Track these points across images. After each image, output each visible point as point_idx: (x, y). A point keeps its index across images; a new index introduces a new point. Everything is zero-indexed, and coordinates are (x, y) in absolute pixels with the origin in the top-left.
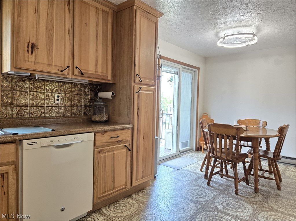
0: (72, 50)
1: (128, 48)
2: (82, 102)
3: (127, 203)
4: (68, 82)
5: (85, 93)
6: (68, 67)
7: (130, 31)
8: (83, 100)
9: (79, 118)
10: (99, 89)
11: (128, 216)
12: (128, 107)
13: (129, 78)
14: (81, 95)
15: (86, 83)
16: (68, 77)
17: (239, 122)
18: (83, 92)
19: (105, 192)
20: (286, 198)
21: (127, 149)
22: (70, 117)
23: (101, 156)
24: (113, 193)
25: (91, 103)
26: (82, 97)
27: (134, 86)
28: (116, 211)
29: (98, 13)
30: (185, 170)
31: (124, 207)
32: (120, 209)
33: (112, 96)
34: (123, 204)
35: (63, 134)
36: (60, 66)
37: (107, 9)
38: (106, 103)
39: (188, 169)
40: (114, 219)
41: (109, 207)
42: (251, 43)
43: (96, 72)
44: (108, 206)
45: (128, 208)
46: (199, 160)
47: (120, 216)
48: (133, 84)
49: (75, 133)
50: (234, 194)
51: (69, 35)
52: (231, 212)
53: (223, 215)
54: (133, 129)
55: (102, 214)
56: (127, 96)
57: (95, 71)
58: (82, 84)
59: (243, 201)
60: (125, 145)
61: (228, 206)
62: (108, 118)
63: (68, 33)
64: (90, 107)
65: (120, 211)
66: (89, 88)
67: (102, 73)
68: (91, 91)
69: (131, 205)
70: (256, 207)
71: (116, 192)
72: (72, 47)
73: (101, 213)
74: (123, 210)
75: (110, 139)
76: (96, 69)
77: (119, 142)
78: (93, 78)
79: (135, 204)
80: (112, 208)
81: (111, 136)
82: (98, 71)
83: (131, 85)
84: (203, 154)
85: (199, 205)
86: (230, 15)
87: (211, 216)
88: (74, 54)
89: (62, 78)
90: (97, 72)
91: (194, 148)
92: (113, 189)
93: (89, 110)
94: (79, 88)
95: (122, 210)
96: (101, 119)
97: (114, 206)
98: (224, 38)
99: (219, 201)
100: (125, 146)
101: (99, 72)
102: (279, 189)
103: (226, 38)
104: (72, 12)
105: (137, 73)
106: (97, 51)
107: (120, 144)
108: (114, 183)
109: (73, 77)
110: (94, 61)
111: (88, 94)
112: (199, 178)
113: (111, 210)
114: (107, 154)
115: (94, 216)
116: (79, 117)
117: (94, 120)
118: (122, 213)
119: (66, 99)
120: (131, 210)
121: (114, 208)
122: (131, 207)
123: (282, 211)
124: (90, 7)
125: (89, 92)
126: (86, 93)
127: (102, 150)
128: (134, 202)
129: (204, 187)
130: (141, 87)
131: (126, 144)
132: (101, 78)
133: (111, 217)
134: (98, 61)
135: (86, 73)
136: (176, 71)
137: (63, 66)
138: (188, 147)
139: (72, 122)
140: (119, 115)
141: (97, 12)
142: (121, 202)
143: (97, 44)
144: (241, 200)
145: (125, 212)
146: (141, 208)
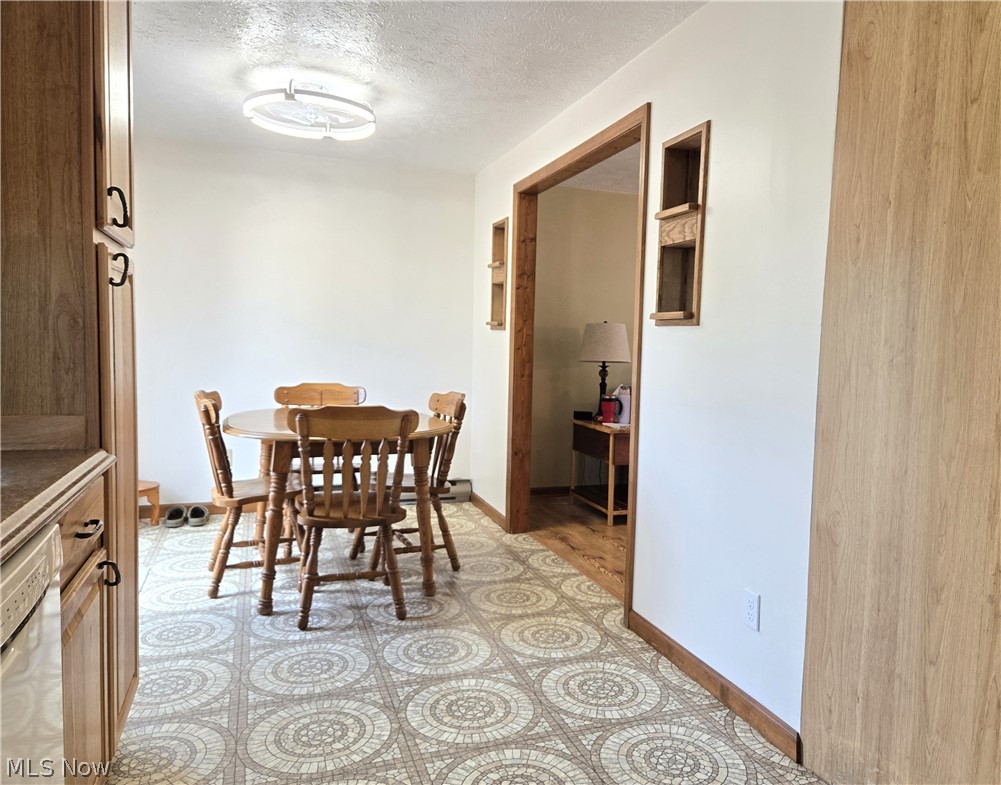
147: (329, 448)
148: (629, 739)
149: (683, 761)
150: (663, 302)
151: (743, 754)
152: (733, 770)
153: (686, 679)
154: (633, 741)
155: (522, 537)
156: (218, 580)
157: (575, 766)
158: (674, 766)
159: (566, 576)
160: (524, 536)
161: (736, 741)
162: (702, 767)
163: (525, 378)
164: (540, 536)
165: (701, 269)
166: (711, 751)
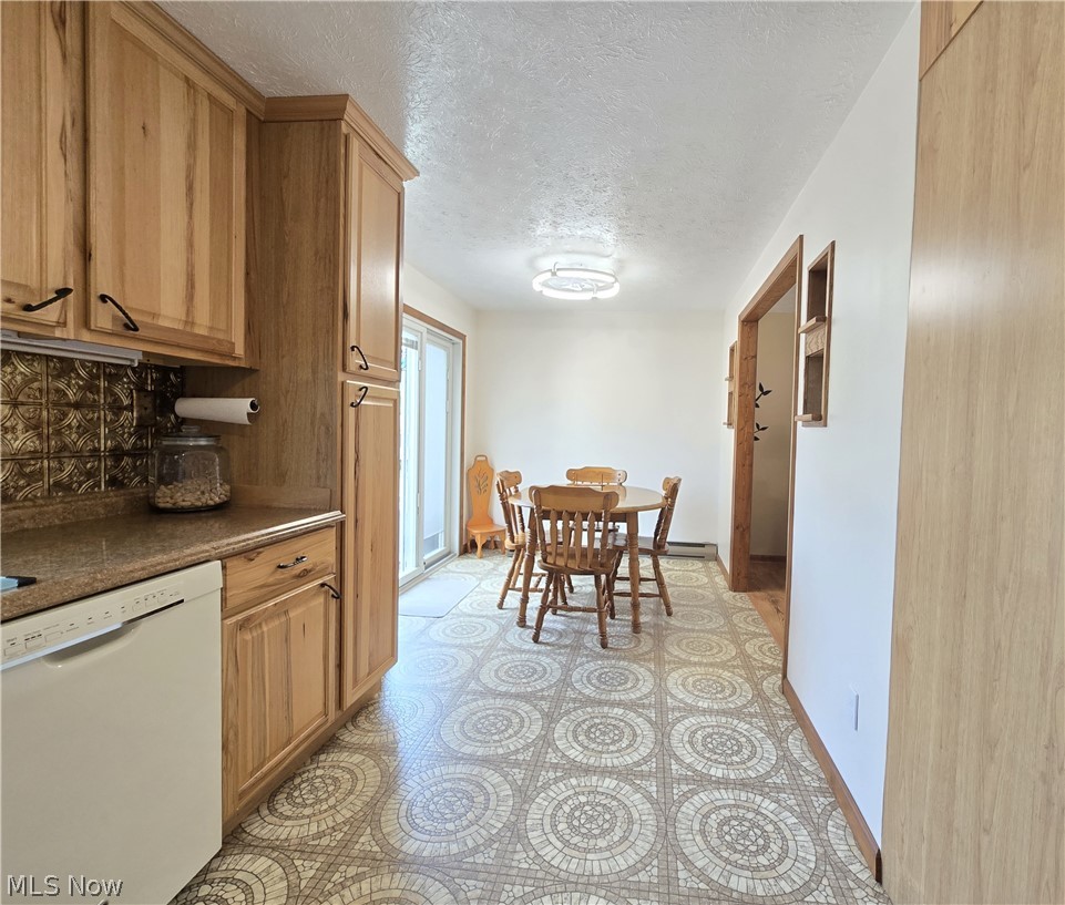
0: (80, 222)
1: (316, 253)
2: (102, 436)
3: (336, 770)
4: (28, 354)
5: (115, 401)
6: (63, 293)
7: (323, 200)
8: (103, 431)
9: (87, 502)
10: (173, 385)
11: (361, 814)
12: (318, 452)
13: (321, 354)
14: (94, 406)
15: (132, 361)
16: (58, 333)
17: (571, 474)
18: (102, 396)
19: (262, 765)
20: (688, 630)
21: (326, 592)
22: (41, 502)
23: (246, 642)
24: (290, 753)
25: (140, 438)
26: (99, 418)
27: (343, 383)
28: (307, 811)
29: (195, 104)
30: (459, 616)
31: (331, 788)
32: (318, 801)
33: (248, 414)
34: (321, 777)
35: (88, 590)
36: (19, 286)
37: (229, 101)
38: (217, 437)
39: (465, 610)
40: (316, 842)
41: (272, 811)
42: (602, 295)
43: (190, 322)
44: (265, 805)
45: (346, 786)
46: (481, 579)
47: (331, 824)
48: (341, 377)
49: (144, 574)
50: (599, 649)
51: (65, 157)
52: (615, 696)
53: (606, 709)
54: (342, 524)
55: (257, 846)
56: (314, 415)
57: (184, 318)
58: (97, 364)
59: (624, 659)
60: (321, 581)
61: (604, 683)
62: (228, 494)
63: (58, 146)
64: (137, 453)
65: (325, 807)
66: (130, 382)
67: (211, 328)
68: (142, 394)
69: (351, 772)
70: (652, 667)
71: (297, 747)
72: (79, 208)
73: (250, 845)
74: (332, 801)
75: (273, 573)
76: (188, 312)
77: (304, 575)
78: (178, 346)
79: (363, 762)
80: (285, 809)
81: (277, 561)
82: (198, 321)
83: (331, 380)
84: (481, 561)
85: (543, 703)
86: (583, 222)
87: (584, 721)
88: (93, 240)
89: (15, 335)
90: (193, 324)
91: (456, 548)
92: (289, 742)
93: (135, 468)
94: (82, 379)
95: (327, 800)
96: (204, 500)
97: (289, 796)
98: (554, 274)
99: (578, 677)
100: (323, 585)
101: (200, 325)
102: (669, 614)
103: (559, 273)
104: (75, 62)
105: (353, 342)
106: (190, 245)
107: (307, 580)
108: (289, 719)
109: (86, 336)
110: (182, 281)
111: (126, 402)
112: (505, 629)
113: (288, 818)
114: (265, 629)
115: (224, 867)
116: (88, 499)
117: (169, 505)
118: (333, 811)
119: (20, 427)
120: (359, 787)
121: (295, 805)
122: (355, 779)
123: (696, 660)
124: (162, 69)
125: (132, 397)
126: (117, 399)
127: (248, 619)
128: (357, 758)
129: (528, 651)
130: (366, 388)
131: (326, 579)
132: (206, 346)
133: (296, 841)
134: (197, 285)
135: (147, 326)
136: (414, 339)
137: (34, 283)
138: (441, 548)
139: (57, 522)
140: (281, 477)
141: (192, 99)
142: (311, 775)
143: (191, 217)
144: (619, 659)
145: (344, 804)
146: (391, 770)
147: (553, 514)
148: (717, 800)
149: (754, 839)
150: (808, 405)
151: (821, 850)
152: (799, 865)
153: (808, 754)
154: (718, 803)
155: (739, 595)
156: (503, 598)
157: (652, 811)
158: (742, 842)
159: (755, 635)
160: (743, 594)
161: (823, 835)
162: (769, 850)
163: (747, 468)
164: (755, 597)
165: (828, 375)
166: (789, 836)
